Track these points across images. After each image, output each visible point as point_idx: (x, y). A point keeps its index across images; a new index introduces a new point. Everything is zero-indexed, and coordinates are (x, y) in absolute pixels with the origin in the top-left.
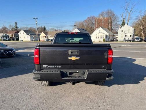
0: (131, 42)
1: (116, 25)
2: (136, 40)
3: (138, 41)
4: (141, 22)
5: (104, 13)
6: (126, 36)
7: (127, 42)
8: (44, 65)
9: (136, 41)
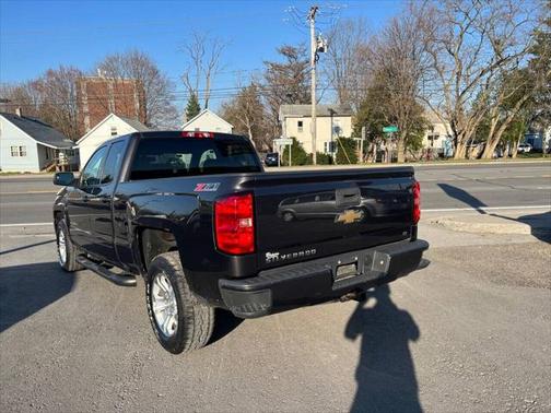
1: (167, 111)
4: (245, 107)
5: (116, 60)
8: (268, 255)
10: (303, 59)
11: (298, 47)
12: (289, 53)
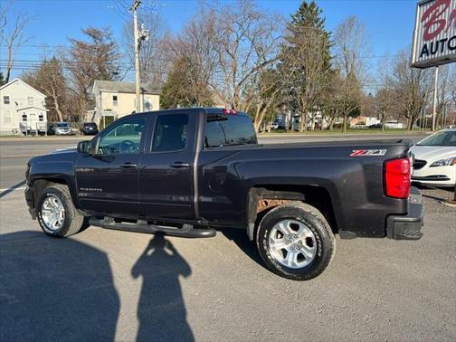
0: (46, 138)
2: (60, 131)
3: (67, 135)
6: (25, 116)
7: (29, 138)
9: (62, 135)
10: (108, 42)
11: (103, 31)
12: (94, 34)
